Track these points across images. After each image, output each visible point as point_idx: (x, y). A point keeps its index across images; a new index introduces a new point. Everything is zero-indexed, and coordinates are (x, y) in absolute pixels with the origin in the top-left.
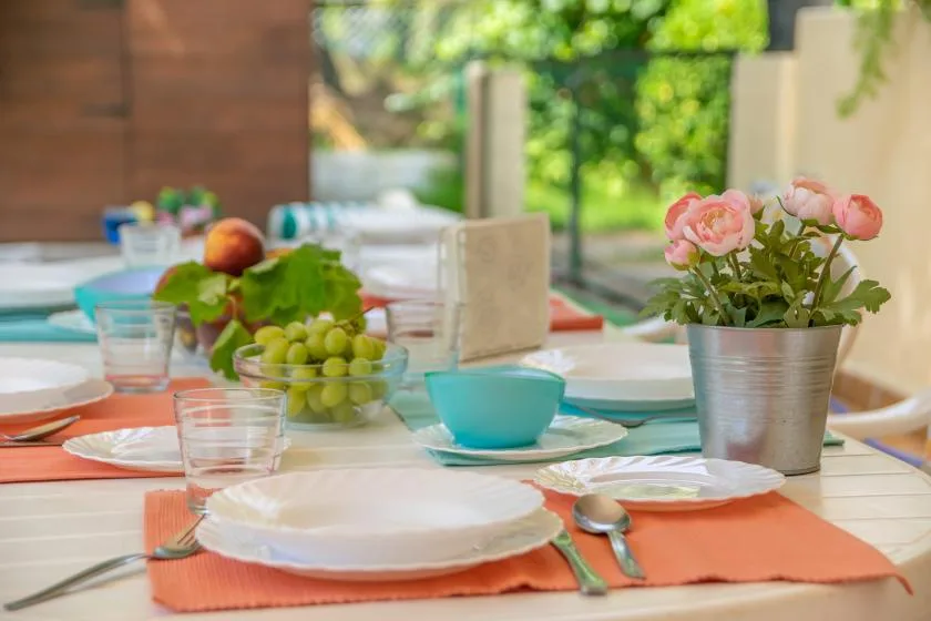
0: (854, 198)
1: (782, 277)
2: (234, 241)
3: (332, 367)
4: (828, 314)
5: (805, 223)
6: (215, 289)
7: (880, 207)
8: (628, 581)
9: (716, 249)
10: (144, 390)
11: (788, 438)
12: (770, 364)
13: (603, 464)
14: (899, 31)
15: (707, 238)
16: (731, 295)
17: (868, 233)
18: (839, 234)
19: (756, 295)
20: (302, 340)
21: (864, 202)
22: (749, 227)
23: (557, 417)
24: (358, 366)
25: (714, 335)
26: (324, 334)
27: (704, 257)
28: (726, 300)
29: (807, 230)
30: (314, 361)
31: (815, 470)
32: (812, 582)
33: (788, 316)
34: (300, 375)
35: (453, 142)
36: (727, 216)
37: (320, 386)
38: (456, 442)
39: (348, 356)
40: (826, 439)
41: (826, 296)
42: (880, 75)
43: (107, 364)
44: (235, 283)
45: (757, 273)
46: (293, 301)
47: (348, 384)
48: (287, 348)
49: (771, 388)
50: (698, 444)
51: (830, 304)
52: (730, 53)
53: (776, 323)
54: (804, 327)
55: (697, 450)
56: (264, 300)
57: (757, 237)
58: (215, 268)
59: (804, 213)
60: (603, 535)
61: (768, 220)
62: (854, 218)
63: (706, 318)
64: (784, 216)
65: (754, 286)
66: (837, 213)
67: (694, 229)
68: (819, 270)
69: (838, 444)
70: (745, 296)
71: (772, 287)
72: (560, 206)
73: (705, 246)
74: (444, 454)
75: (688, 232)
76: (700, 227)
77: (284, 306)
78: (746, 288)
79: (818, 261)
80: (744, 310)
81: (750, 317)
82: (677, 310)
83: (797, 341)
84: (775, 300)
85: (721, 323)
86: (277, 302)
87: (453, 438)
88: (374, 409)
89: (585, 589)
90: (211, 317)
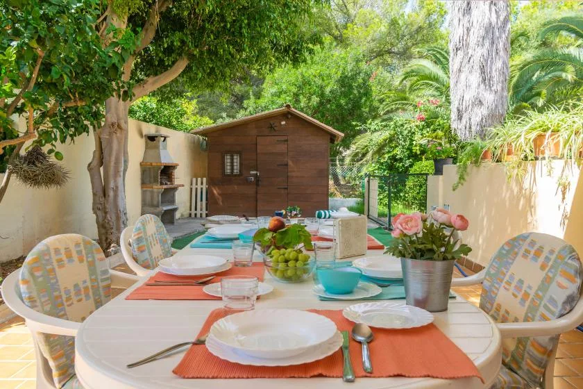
0: (458, 216)
1: (433, 242)
2: (276, 222)
3: (291, 264)
4: (449, 256)
5: (441, 224)
6: (269, 236)
7: (468, 219)
8: (364, 374)
9: (410, 233)
10: (244, 266)
11: (436, 299)
12: (430, 273)
13: (369, 306)
14: (468, 170)
15: (406, 229)
16: (415, 248)
17: (464, 228)
18: (453, 229)
19: (423, 249)
20: (284, 255)
21: (462, 217)
22: (421, 224)
23: (360, 282)
24: (299, 264)
25: (409, 262)
26: (290, 253)
27: (405, 235)
28: (414, 250)
29: (442, 226)
30: (287, 261)
31: (446, 309)
32: (442, 378)
33: (435, 256)
34: (282, 266)
35: (362, 195)
36: (413, 221)
37: (287, 270)
38: (325, 291)
39: (297, 260)
40: (450, 296)
41: (449, 249)
42: (463, 179)
43: (235, 258)
44: (275, 234)
45: (424, 241)
46: (290, 241)
47: (296, 269)
48: (278, 257)
49: (430, 282)
50: (404, 296)
51: (450, 252)
52: (427, 175)
53: (431, 259)
54: (440, 260)
55: (404, 298)
56: (282, 239)
57: (424, 228)
58: (270, 230)
59: (440, 221)
60: (360, 343)
61: (428, 223)
62: (458, 223)
63: (406, 255)
64: (433, 221)
65: (423, 246)
66: (452, 221)
67: (402, 226)
68: (446, 239)
69: (454, 298)
70: (420, 249)
71: (429, 246)
72: (386, 210)
73: (405, 231)
74: (320, 297)
75: (399, 226)
76: (404, 225)
77: (287, 242)
78: (420, 247)
79: (447, 236)
80: (420, 253)
81: (422, 256)
82: (396, 252)
83: (439, 265)
84: (431, 251)
85: (411, 258)
86: (286, 241)
87: (324, 289)
88: (305, 276)
89: (345, 379)
90: (267, 244)
